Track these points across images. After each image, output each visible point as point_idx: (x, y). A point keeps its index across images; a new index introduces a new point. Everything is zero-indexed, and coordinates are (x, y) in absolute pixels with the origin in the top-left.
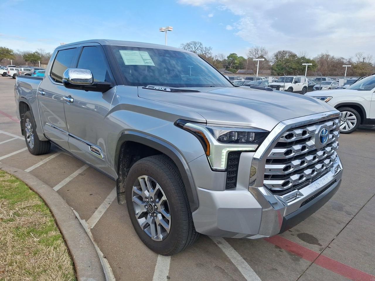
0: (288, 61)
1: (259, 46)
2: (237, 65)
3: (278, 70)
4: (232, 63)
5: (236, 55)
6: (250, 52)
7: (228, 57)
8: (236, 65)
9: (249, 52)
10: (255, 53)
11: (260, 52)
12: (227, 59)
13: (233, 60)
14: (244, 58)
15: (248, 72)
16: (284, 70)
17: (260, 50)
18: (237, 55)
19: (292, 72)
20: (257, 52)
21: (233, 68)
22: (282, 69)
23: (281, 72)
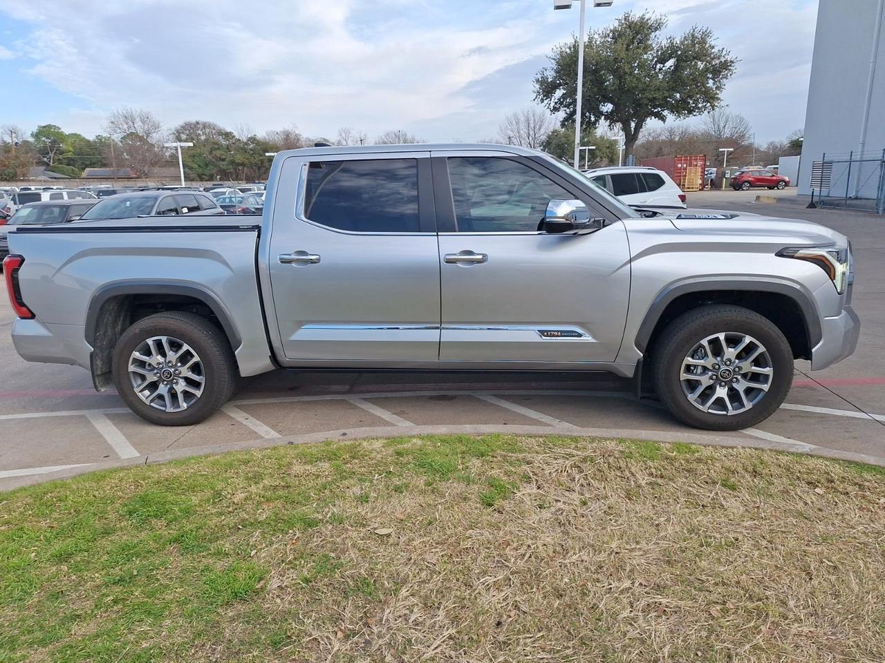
0: (216, 146)
1: (133, 109)
2: (70, 155)
3: (197, 166)
4: (51, 152)
5: (59, 129)
6: (112, 122)
7: (37, 136)
8: (65, 155)
9: (110, 124)
10: (126, 126)
11: (140, 124)
12: (31, 140)
13: (54, 142)
14: (84, 138)
15: (121, 174)
16: (212, 167)
17: (138, 120)
18: (62, 130)
19: (232, 170)
20: (130, 123)
21: (61, 163)
22: (207, 165)
23: (207, 172)
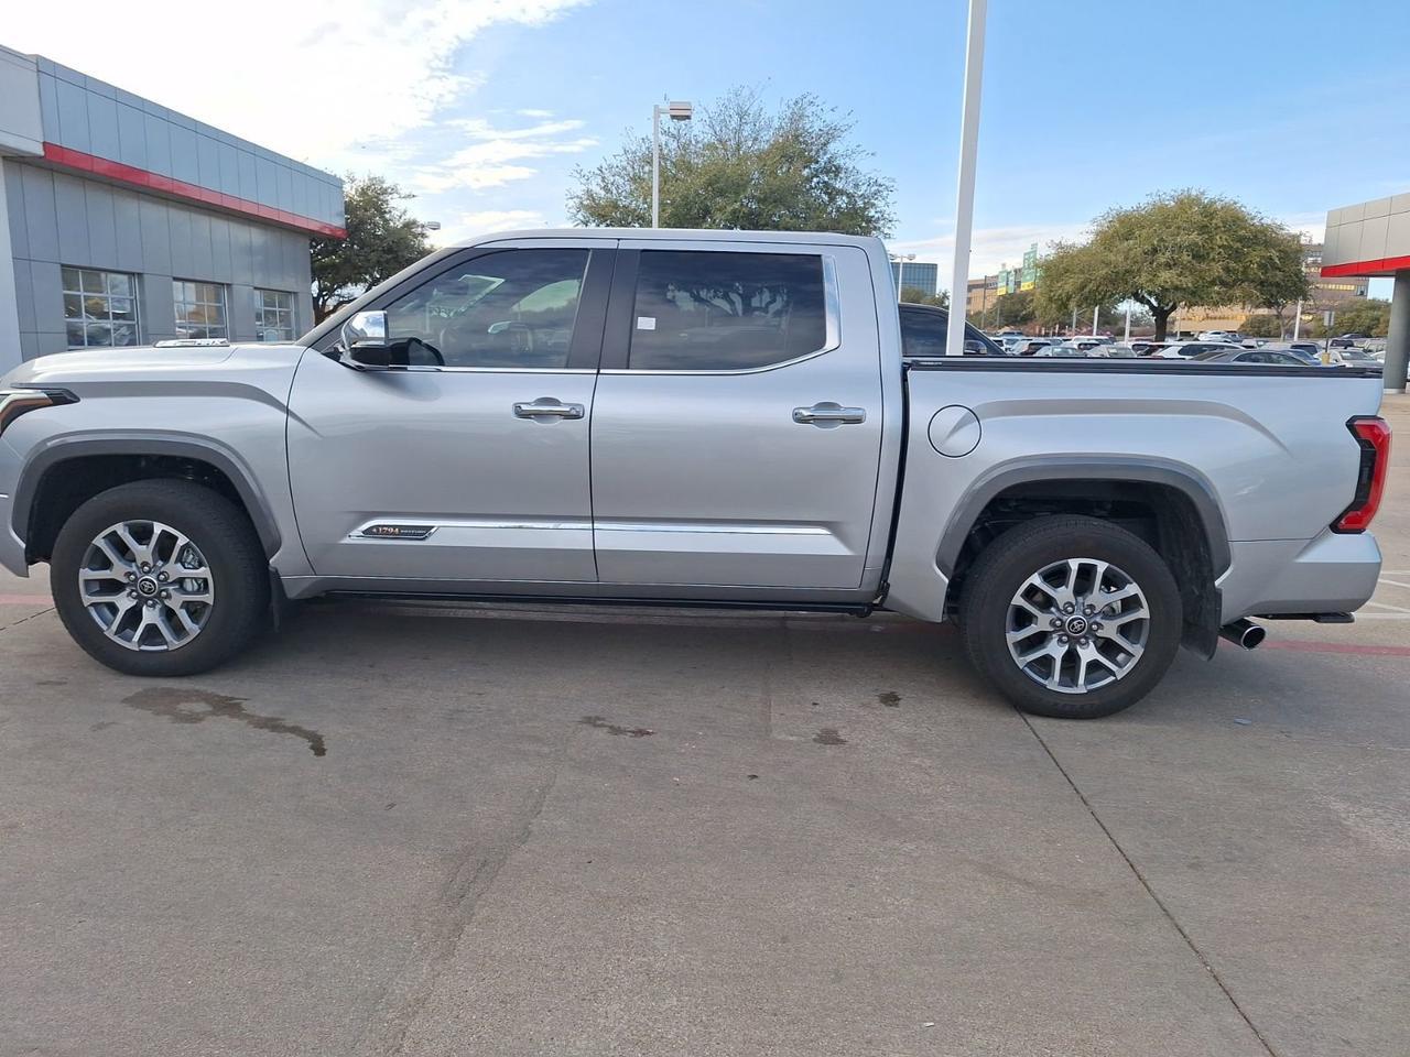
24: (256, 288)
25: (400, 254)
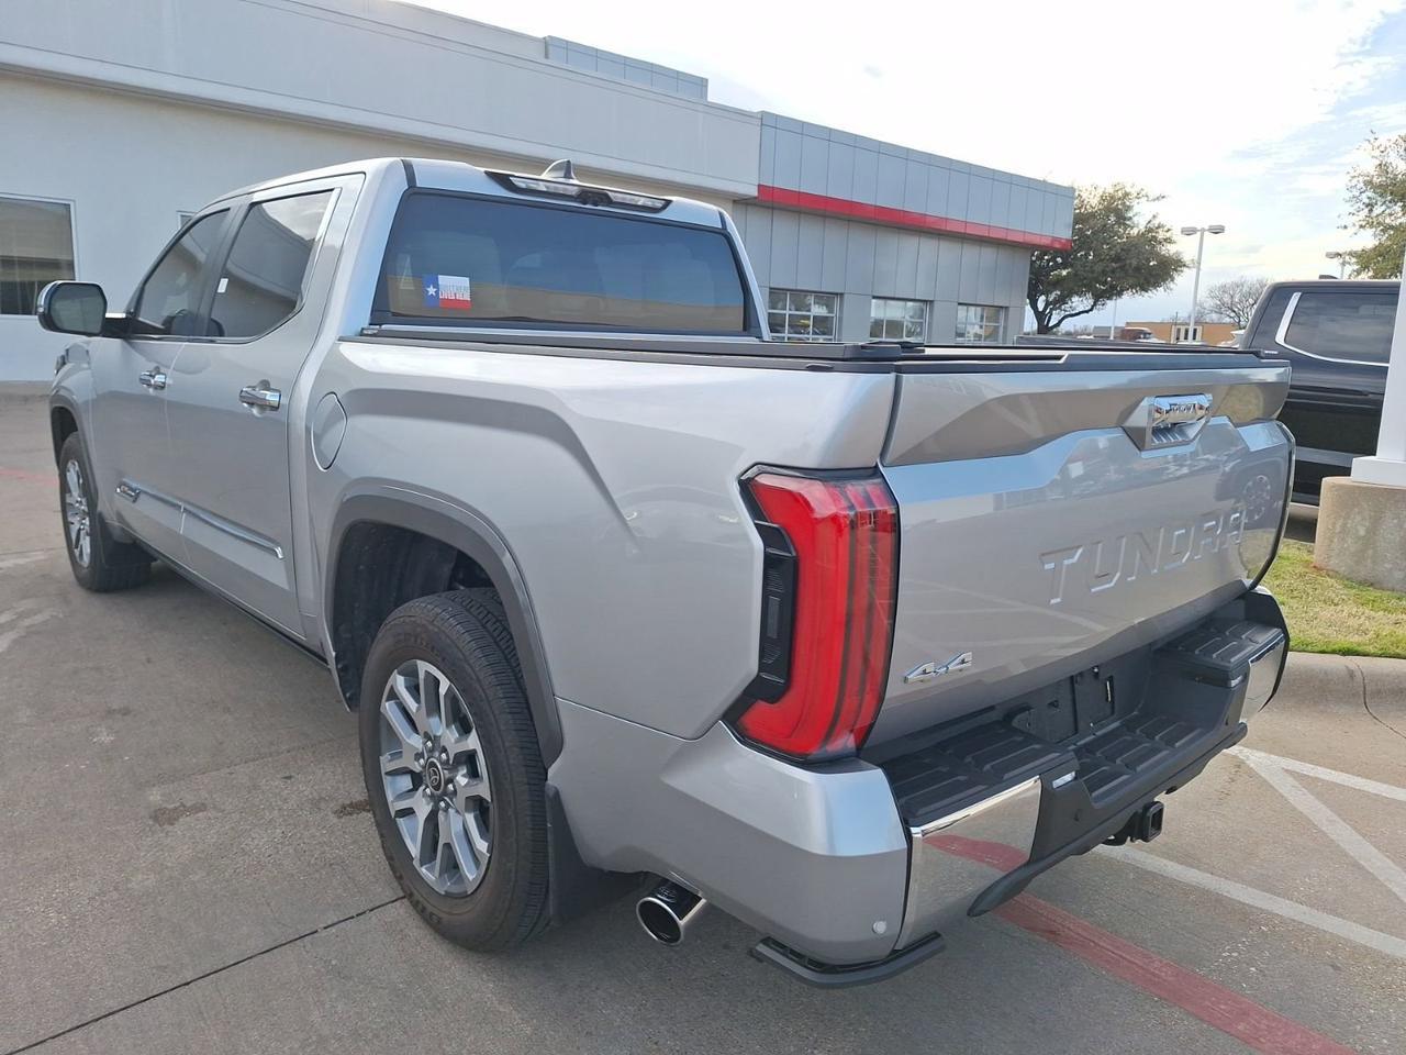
24: (960, 304)
25: (1128, 262)
